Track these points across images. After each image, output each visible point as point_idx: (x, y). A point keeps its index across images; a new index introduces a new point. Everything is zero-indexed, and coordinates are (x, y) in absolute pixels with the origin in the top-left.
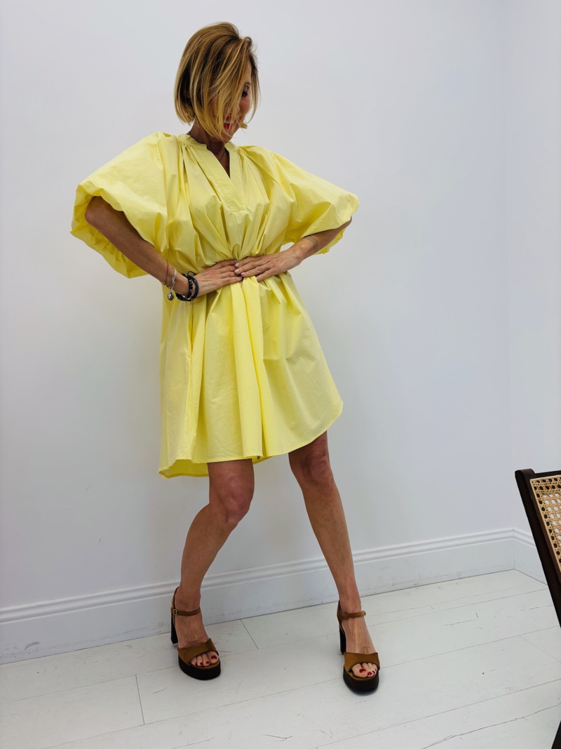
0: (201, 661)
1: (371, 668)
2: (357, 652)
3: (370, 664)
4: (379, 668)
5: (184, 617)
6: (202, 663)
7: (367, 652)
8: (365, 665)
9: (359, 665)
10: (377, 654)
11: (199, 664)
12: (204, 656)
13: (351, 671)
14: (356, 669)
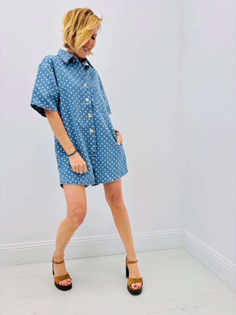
0: (64, 283)
1: (139, 284)
2: (133, 278)
3: (139, 283)
4: (142, 284)
5: (57, 264)
6: (64, 284)
7: (138, 277)
8: (136, 283)
9: (134, 283)
10: (142, 278)
11: (63, 285)
12: (65, 280)
13: (131, 286)
14: (133, 285)
